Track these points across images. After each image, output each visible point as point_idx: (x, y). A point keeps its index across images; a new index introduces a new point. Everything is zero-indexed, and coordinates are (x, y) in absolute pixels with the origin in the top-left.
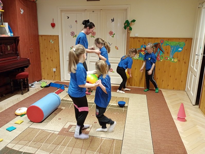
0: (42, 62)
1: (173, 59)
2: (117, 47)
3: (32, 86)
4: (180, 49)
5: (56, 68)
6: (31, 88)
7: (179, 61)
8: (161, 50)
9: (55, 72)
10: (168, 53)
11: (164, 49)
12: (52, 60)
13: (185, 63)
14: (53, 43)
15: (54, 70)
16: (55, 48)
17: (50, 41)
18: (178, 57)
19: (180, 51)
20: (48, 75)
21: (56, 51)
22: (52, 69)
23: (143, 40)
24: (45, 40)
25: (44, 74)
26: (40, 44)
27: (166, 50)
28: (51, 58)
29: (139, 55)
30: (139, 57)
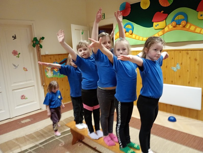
2: (26, 69)
23: (54, 57)
29: (52, 72)
30: (53, 75)
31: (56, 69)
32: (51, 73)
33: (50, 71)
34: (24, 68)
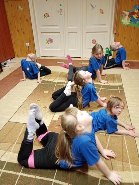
0: (13, 36)
2: (102, 11)
3: (5, 66)
5: (30, 42)
6: (4, 68)
9: (28, 47)
12: (24, 33)
14: (22, 9)
15: (28, 44)
16: (25, 17)
17: (18, 8)
20: (21, 51)
21: (27, 20)
22: (24, 43)
24: (12, 6)
25: (16, 50)
26: (7, 13)
28: (22, 29)
29: (130, 19)
30: (130, 22)
31: (136, 15)
32: (128, 19)
33: (127, 16)
34: (101, 10)
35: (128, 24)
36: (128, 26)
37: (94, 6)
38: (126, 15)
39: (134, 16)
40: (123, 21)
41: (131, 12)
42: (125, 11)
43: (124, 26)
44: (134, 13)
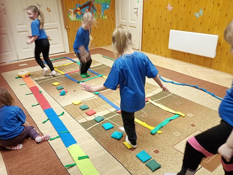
1: (104, 17)
2: (49, 9)
4: (108, 6)
7: (108, 17)
8: (94, 8)
10: (99, 11)
11: (96, 7)
13: (113, 19)
18: (107, 14)
19: (108, 8)
27: (98, 8)
29: (75, 15)
30: (76, 18)
31: (79, 12)
34: (47, 8)
35: (75, 19)
36: (75, 21)
37: (40, 5)
38: (72, 12)
39: (77, 12)
40: (70, 17)
41: (75, 9)
42: (70, 9)
43: (72, 22)
44: (77, 11)
